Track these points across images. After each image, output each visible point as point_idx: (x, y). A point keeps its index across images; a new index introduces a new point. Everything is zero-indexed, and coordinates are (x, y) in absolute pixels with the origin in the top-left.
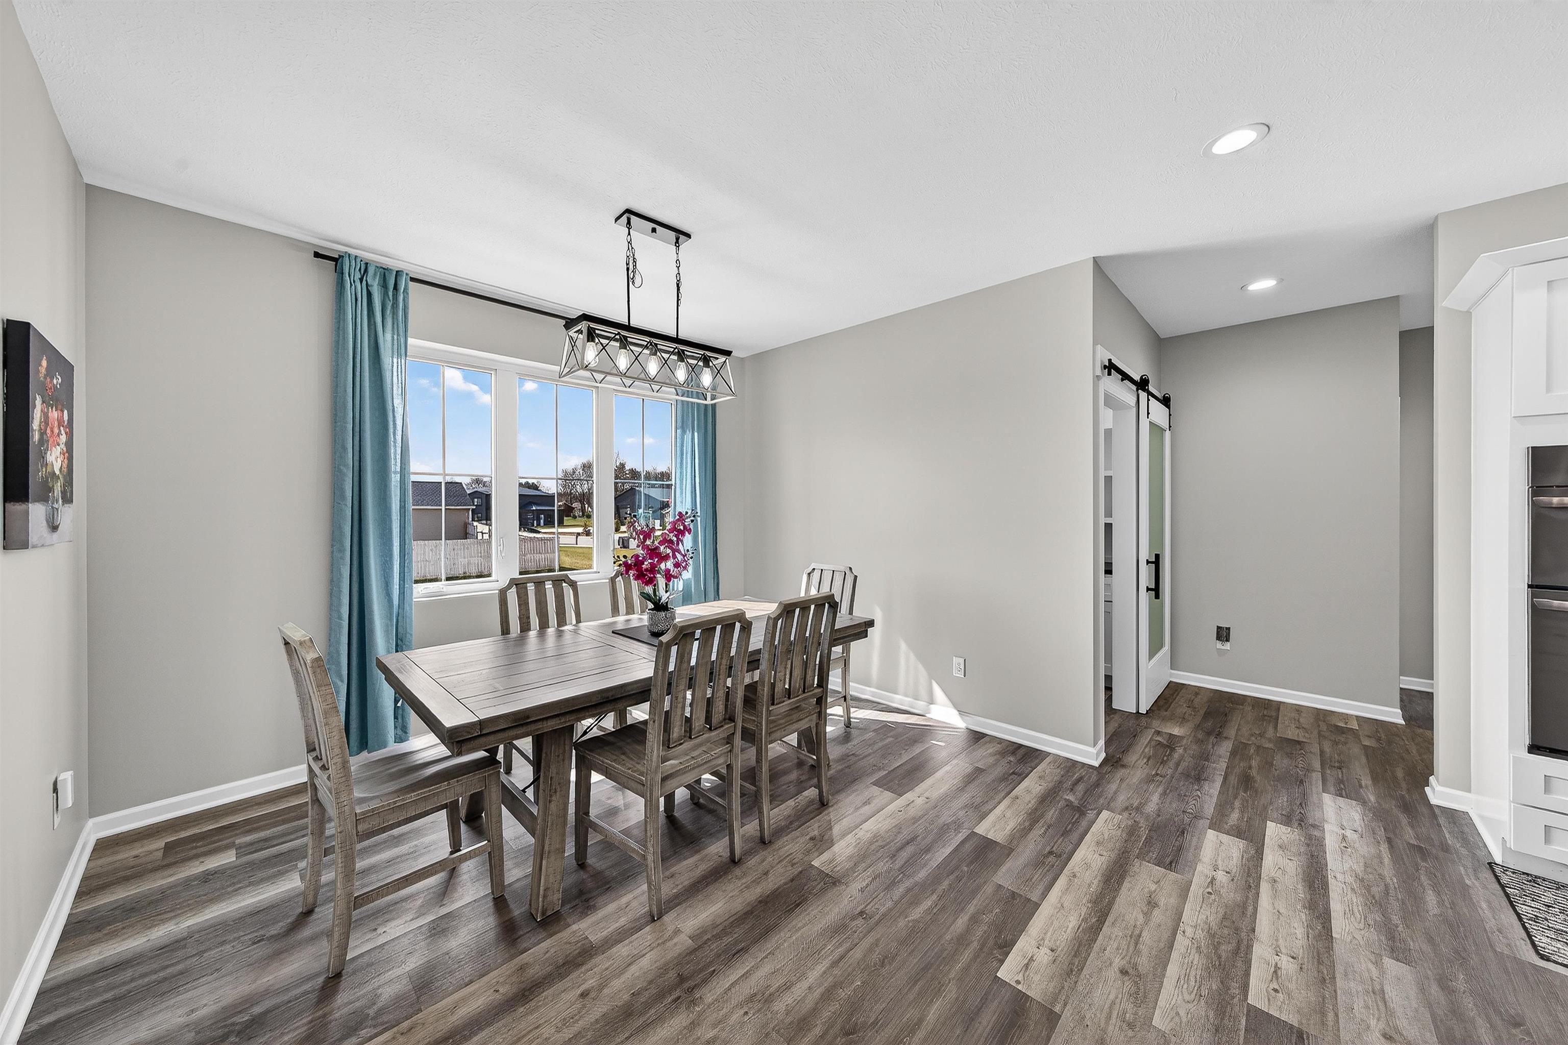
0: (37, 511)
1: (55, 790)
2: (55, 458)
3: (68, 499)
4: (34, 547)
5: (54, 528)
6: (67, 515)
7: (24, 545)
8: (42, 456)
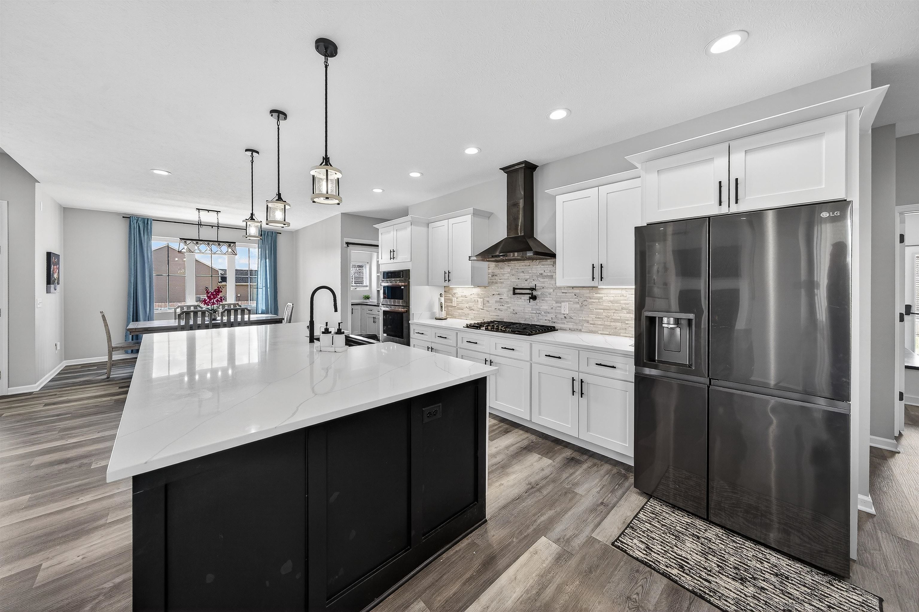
0: (52, 286)
1: (56, 345)
2: (56, 276)
3: (58, 283)
4: (52, 293)
5: (55, 290)
6: (58, 287)
7: (50, 292)
8: (53, 275)
